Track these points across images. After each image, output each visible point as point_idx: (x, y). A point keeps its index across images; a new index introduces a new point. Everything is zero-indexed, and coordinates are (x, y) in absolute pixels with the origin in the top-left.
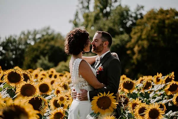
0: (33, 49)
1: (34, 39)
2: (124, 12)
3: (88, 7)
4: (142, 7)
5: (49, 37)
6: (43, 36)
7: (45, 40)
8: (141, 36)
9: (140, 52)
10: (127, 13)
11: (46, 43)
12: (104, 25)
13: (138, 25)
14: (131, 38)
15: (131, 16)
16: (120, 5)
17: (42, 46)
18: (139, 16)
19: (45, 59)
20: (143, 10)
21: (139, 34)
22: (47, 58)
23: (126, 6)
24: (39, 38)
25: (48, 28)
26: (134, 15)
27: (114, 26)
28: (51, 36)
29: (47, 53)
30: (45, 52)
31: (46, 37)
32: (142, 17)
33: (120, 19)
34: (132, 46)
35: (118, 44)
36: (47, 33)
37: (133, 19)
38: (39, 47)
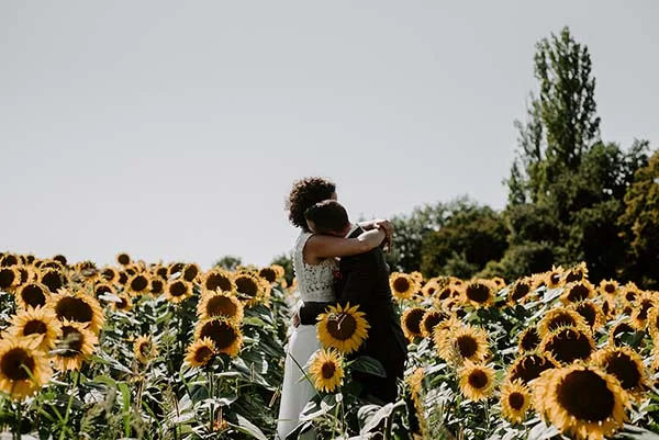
0: (438, 240)
1: (440, 221)
2: (608, 155)
3: (537, 152)
4: (646, 144)
5: (466, 215)
6: (455, 213)
7: (459, 221)
8: (644, 200)
9: (643, 233)
10: (616, 159)
11: (461, 226)
12: (569, 183)
13: (639, 179)
14: (624, 206)
15: (624, 164)
16: (600, 143)
17: (454, 232)
18: (640, 162)
19: (461, 258)
20: (648, 149)
21: (641, 197)
22: (463, 255)
23: (612, 145)
24: (449, 218)
25: (466, 199)
26: (628, 160)
27: (589, 184)
28: (471, 213)
29: (464, 245)
30: (460, 243)
31: (460, 215)
32: (646, 164)
33: (600, 171)
34: (627, 223)
35: (598, 220)
36: (463, 208)
37: (627, 168)
38: (448, 234)
